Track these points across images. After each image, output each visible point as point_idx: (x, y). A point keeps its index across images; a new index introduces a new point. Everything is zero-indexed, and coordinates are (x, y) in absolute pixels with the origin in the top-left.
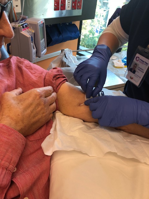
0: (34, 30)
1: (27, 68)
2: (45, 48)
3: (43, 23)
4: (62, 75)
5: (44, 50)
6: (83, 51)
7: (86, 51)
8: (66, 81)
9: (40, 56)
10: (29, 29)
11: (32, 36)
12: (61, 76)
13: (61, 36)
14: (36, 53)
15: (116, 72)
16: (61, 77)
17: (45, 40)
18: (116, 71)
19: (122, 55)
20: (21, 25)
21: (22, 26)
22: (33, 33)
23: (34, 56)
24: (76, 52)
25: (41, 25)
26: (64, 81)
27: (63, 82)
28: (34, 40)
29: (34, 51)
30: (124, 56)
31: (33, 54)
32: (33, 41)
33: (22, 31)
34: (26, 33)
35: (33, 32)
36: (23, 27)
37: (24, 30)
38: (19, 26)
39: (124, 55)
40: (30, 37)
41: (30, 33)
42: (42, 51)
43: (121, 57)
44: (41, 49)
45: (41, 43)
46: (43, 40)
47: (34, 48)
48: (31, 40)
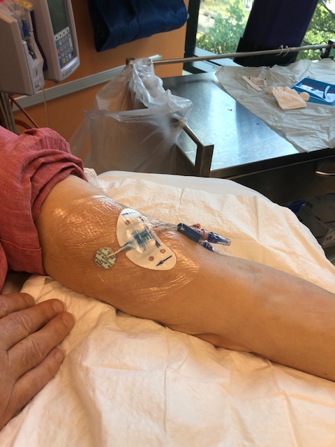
2: (74, 55)
4: (53, 154)
5: (70, 61)
6: (202, 59)
7: (208, 59)
8: (69, 171)
9: (57, 78)
11: (24, 19)
12: (51, 158)
13: (135, 21)
14: (45, 68)
15: (275, 121)
16: (52, 162)
17: (71, 32)
18: (276, 119)
19: (297, 72)
22: (26, 10)
23: (37, 79)
24: (182, 64)
26: (64, 174)
27: (56, 179)
28: (35, 31)
29: (36, 64)
30: (302, 75)
31: (32, 73)
32: (32, 34)
34: (5, 12)
35: (29, 6)
39: (301, 73)
40: (14, 23)
41: (19, 13)
42: (62, 65)
43: (294, 78)
44: (58, 58)
45: (57, 42)
46: (66, 31)
47: (34, 57)
48: (18, 31)
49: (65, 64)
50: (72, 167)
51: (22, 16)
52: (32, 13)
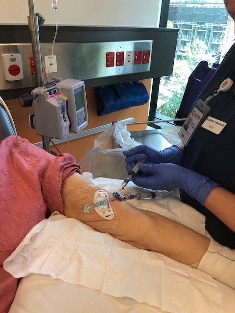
0: (67, 97)
1: (21, 155)
2: (85, 120)
3: (83, 86)
4: (69, 163)
5: (83, 122)
8: (75, 171)
9: (76, 131)
10: (60, 96)
12: (68, 165)
13: (119, 101)
14: (70, 126)
16: (69, 167)
17: (85, 109)
20: (48, 91)
21: (48, 93)
22: (64, 100)
23: (66, 131)
25: (78, 90)
26: (73, 172)
27: (70, 175)
29: (66, 124)
31: (64, 129)
32: (66, 111)
33: (48, 99)
34: (54, 101)
35: (66, 99)
36: (50, 94)
37: (51, 97)
38: (44, 92)
40: (58, 107)
41: (60, 102)
44: (77, 122)
45: (77, 114)
46: (82, 109)
47: (65, 121)
48: (60, 110)
49: (80, 125)
50: (76, 168)
51: (62, 103)
52: (67, 102)
